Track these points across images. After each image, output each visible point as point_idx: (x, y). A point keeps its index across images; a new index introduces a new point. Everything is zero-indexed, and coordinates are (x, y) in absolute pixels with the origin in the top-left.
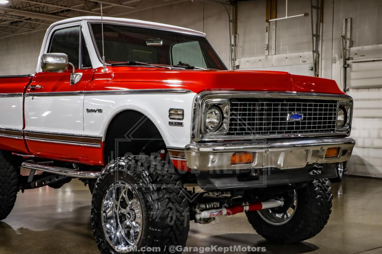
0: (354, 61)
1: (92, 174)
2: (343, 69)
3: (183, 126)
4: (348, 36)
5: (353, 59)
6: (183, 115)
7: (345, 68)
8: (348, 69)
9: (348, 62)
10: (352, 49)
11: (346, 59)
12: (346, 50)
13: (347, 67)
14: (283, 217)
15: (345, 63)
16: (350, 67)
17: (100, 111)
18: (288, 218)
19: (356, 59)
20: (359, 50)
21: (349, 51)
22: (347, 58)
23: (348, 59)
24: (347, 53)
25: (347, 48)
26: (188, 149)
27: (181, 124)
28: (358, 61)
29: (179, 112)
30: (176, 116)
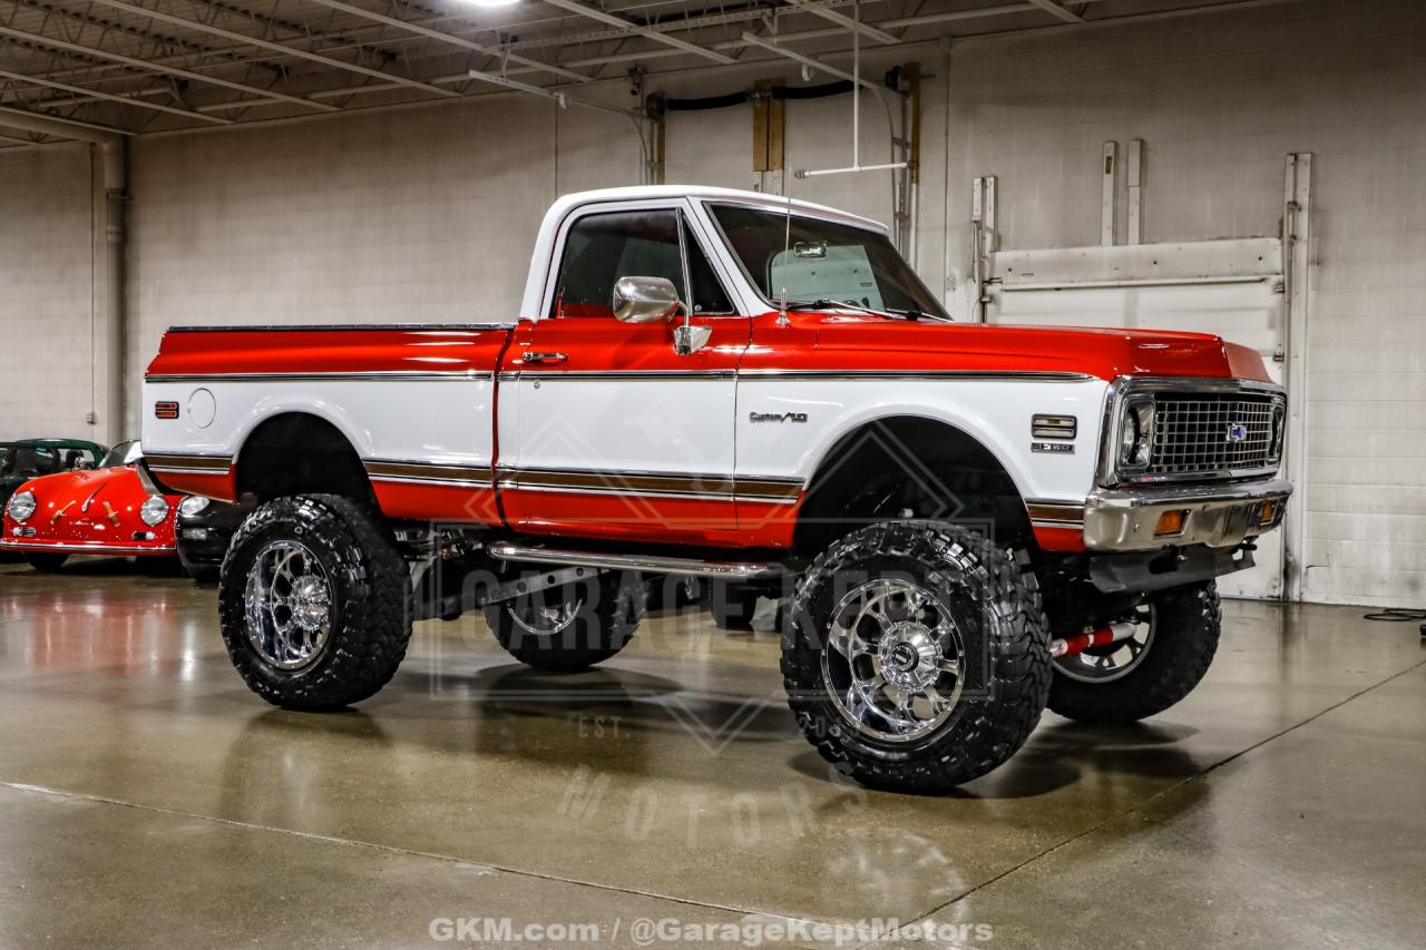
0: (1007, 287)
2: (978, 307)
3: (1073, 453)
4: (989, 222)
5: (1001, 282)
6: (1074, 428)
7: (983, 304)
8: (990, 307)
9: (990, 289)
10: (998, 254)
11: (984, 282)
12: (985, 257)
13: (990, 302)
14: (1100, 663)
15: (983, 293)
16: (995, 303)
19: (1011, 281)
20: (1017, 260)
21: (992, 261)
22: (987, 278)
23: (990, 282)
24: (987, 265)
25: (987, 253)
27: (1070, 449)
28: (1015, 287)
29: (1063, 423)
30: (1053, 431)
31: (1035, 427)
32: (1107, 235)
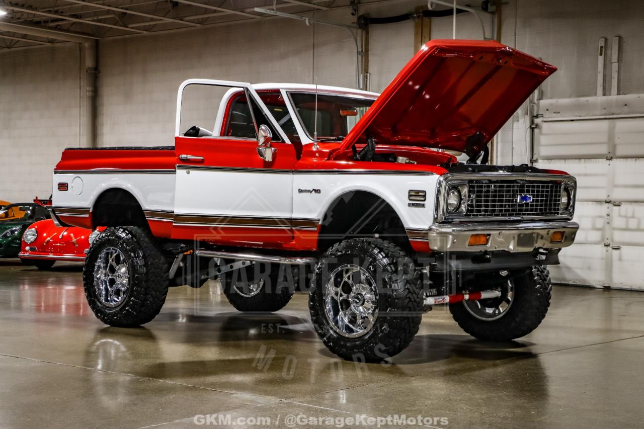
0: (545, 120)
1: (298, 260)
2: (529, 131)
3: (425, 207)
5: (543, 117)
6: (425, 196)
7: (532, 129)
8: (536, 131)
9: (537, 121)
10: (541, 101)
11: (534, 117)
12: (534, 103)
13: (536, 128)
14: (494, 312)
15: (532, 122)
16: (539, 129)
17: (317, 191)
18: (500, 313)
19: (549, 116)
20: (551, 104)
21: (538, 105)
22: (535, 115)
23: (537, 117)
24: (535, 107)
25: (536, 101)
26: (430, 229)
27: (423, 206)
28: (550, 119)
29: (420, 194)
30: (417, 197)
31: (410, 196)
32: (600, 90)
